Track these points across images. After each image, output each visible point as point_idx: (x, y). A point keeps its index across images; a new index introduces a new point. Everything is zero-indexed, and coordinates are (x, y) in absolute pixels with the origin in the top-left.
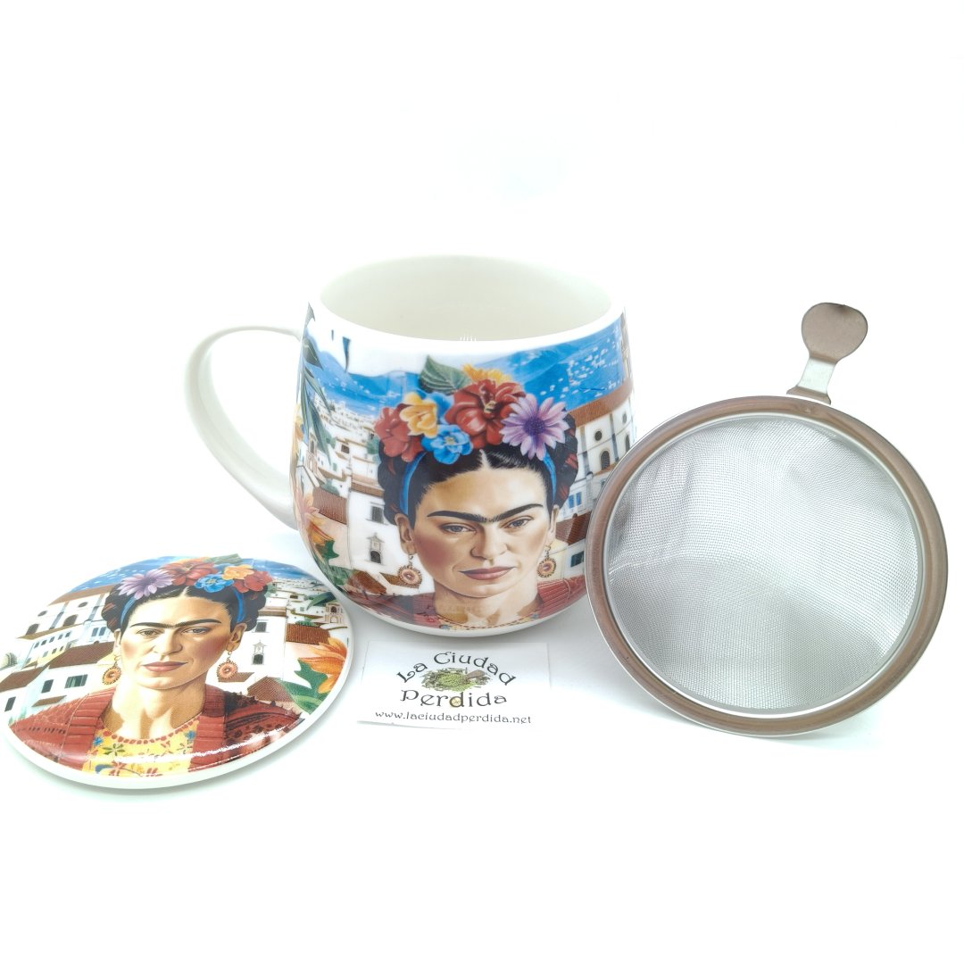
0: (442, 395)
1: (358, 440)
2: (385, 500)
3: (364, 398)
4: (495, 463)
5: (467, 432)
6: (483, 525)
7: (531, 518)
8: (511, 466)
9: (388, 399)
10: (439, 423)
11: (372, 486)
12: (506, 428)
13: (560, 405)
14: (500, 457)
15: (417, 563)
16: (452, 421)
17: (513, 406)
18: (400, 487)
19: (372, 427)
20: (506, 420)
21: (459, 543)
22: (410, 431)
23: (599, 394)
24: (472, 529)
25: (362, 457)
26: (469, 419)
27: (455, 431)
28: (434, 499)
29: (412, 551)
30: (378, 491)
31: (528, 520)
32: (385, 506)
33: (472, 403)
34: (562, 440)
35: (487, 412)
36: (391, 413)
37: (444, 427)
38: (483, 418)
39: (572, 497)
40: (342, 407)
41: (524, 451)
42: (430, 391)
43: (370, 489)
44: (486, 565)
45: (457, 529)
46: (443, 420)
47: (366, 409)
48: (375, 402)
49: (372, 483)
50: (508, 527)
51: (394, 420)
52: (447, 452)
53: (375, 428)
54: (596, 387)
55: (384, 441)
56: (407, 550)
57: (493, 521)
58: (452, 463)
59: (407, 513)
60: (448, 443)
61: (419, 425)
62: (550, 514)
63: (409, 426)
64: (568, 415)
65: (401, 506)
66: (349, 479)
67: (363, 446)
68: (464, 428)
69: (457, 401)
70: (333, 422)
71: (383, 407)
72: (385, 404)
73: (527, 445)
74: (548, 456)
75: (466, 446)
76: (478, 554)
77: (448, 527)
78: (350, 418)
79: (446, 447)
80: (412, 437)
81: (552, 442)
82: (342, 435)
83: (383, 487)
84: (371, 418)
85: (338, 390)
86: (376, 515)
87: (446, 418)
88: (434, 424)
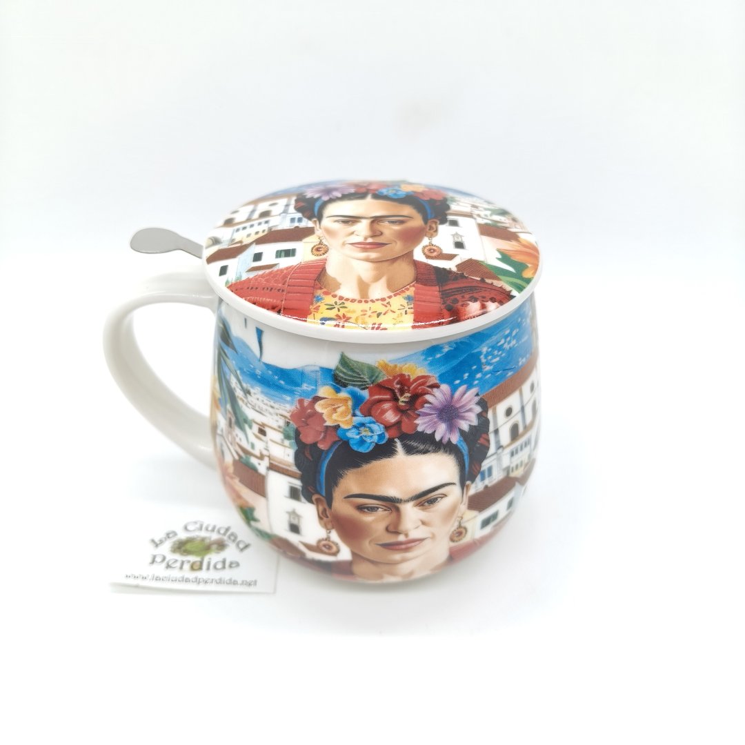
0: (357, 389)
1: (275, 425)
2: (302, 481)
3: (279, 388)
4: (410, 450)
5: (381, 423)
6: (398, 505)
7: (445, 495)
8: (425, 452)
9: (304, 392)
10: (354, 415)
11: (290, 469)
12: (420, 418)
13: (474, 391)
14: (415, 444)
15: (334, 536)
16: (367, 413)
17: (428, 397)
18: (316, 471)
19: (288, 415)
20: (420, 410)
21: (376, 521)
22: (325, 421)
23: (510, 374)
24: (387, 509)
25: (279, 441)
26: (384, 412)
27: (370, 423)
28: (351, 482)
29: (329, 527)
30: (296, 473)
31: (442, 498)
32: (303, 487)
33: (388, 397)
34: (475, 422)
35: (401, 404)
36: (306, 403)
37: (359, 419)
38: (398, 410)
39: (484, 472)
40: (257, 392)
41: (438, 437)
42: (345, 386)
43: (288, 470)
44: (401, 538)
45: (372, 509)
46: (358, 413)
47: (282, 398)
48: (291, 392)
49: (289, 466)
50: (423, 505)
51: (309, 411)
52: (362, 442)
53: (291, 416)
54: (507, 368)
55: (300, 429)
56: (325, 526)
57: (407, 501)
58: (367, 451)
59: (324, 494)
60: (364, 434)
61: (335, 416)
62: (463, 489)
63: (325, 417)
64: (481, 399)
65: (318, 488)
66: (266, 459)
67: (279, 431)
68: (379, 420)
69: (371, 395)
70: (248, 405)
71: (297, 398)
72: (300, 396)
73: (441, 431)
74: (462, 439)
75: (381, 436)
76: (394, 529)
77: (365, 508)
78: (267, 405)
79: (361, 437)
80: (327, 427)
81: (465, 426)
82: (259, 418)
83: (300, 470)
84: (287, 407)
85: (253, 376)
86: (294, 494)
87: (361, 411)
88: (349, 416)
